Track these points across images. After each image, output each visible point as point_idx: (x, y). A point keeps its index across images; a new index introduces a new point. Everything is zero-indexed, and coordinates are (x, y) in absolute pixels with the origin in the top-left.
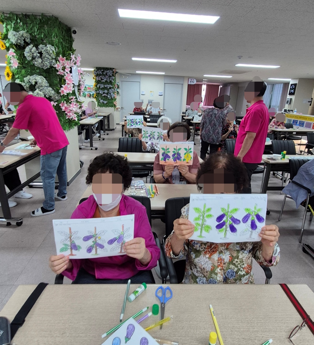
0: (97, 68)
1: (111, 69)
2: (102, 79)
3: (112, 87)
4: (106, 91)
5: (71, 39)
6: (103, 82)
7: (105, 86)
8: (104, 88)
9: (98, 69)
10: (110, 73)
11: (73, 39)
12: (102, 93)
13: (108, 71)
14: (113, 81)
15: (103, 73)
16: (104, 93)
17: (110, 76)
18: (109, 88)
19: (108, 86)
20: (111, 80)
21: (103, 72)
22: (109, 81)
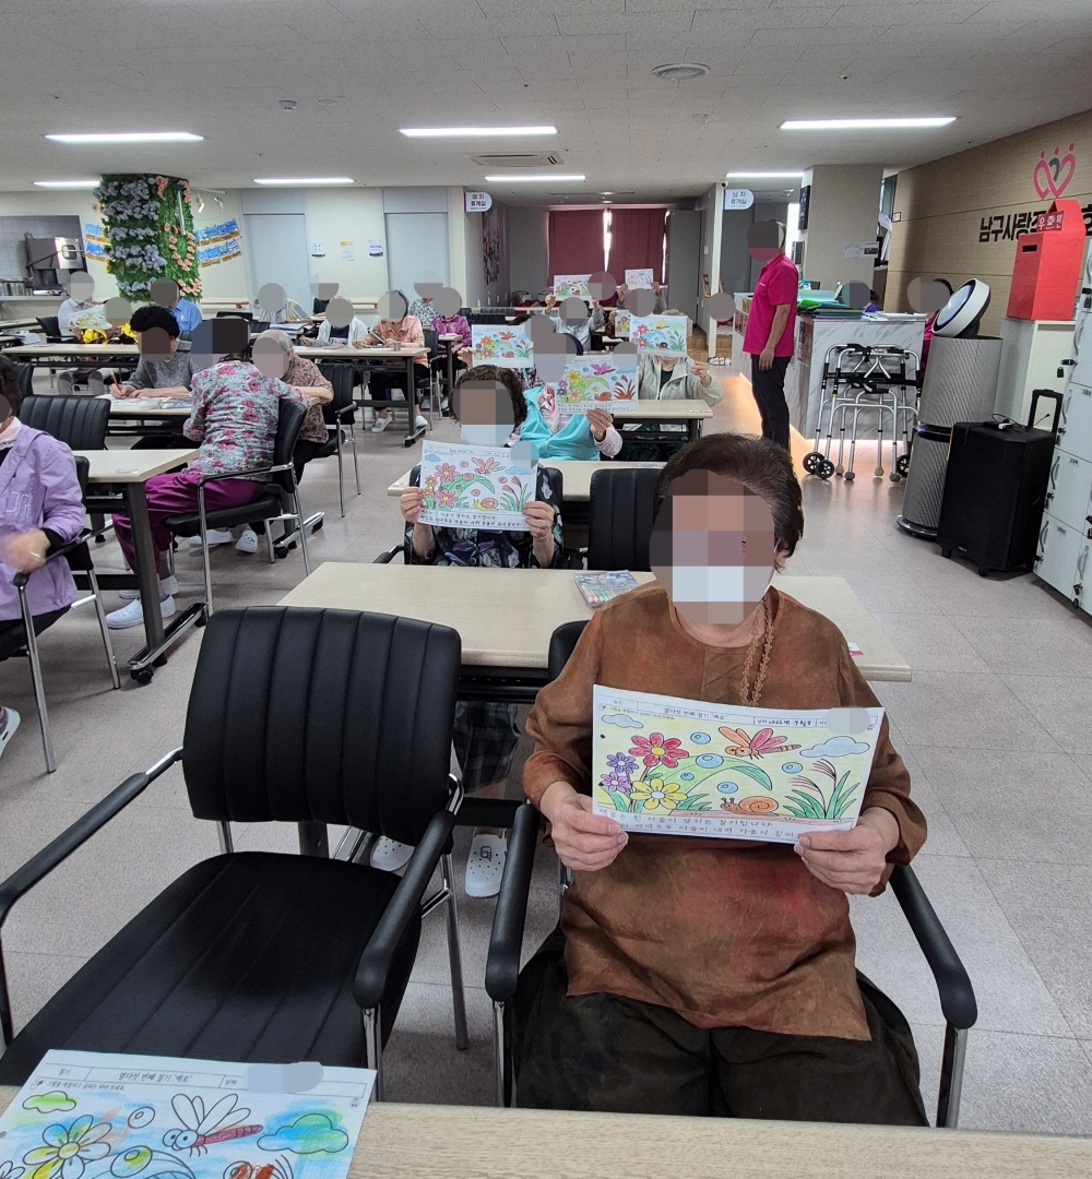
0: (104, 176)
1: (144, 177)
2: (118, 213)
3: (152, 233)
4: (135, 250)
6: (122, 220)
7: (131, 233)
8: (128, 241)
9: (108, 179)
10: (139, 189)
12: (124, 257)
13: (132, 185)
14: (156, 218)
15: (119, 193)
16: (130, 256)
17: (143, 201)
18: (141, 238)
19: (140, 231)
20: (144, 212)
21: (119, 187)
22: (139, 217)
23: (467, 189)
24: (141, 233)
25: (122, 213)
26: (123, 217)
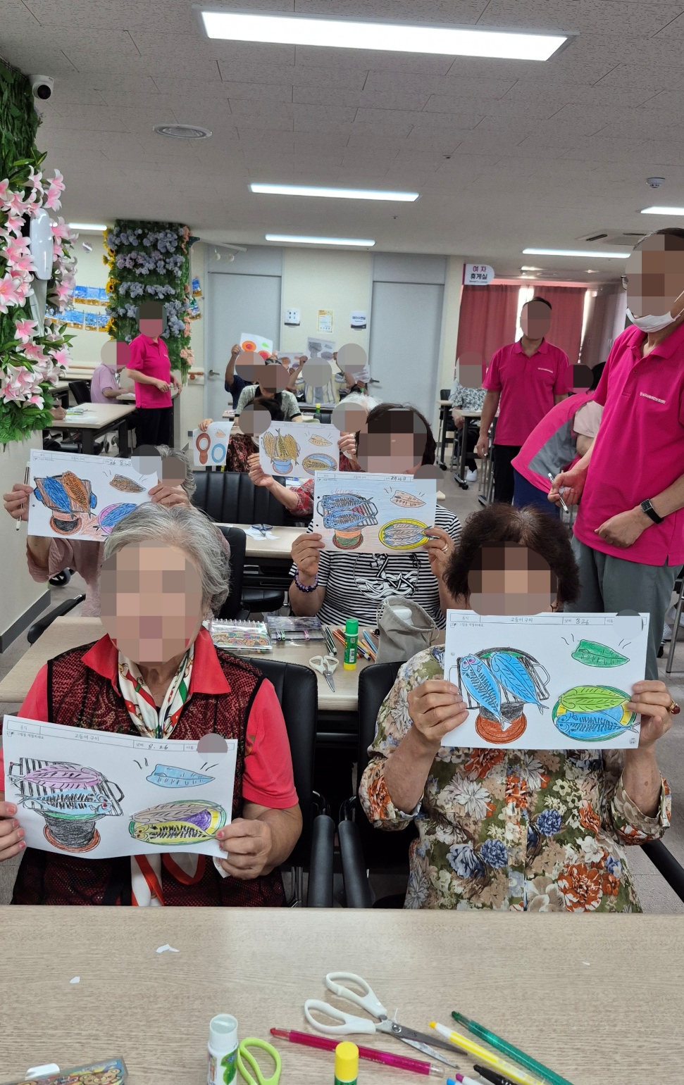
0: (119, 222)
1: (173, 227)
2: (137, 265)
3: (173, 292)
5: (29, 117)
6: (141, 274)
7: (150, 291)
9: (124, 225)
10: (166, 241)
11: (39, 115)
13: (161, 235)
14: (180, 273)
15: (141, 244)
17: (167, 254)
19: (160, 288)
20: (170, 267)
21: (141, 237)
22: (162, 272)
23: (465, 261)
24: (161, 290)
25: (142, 265)
26: (144, 271)
